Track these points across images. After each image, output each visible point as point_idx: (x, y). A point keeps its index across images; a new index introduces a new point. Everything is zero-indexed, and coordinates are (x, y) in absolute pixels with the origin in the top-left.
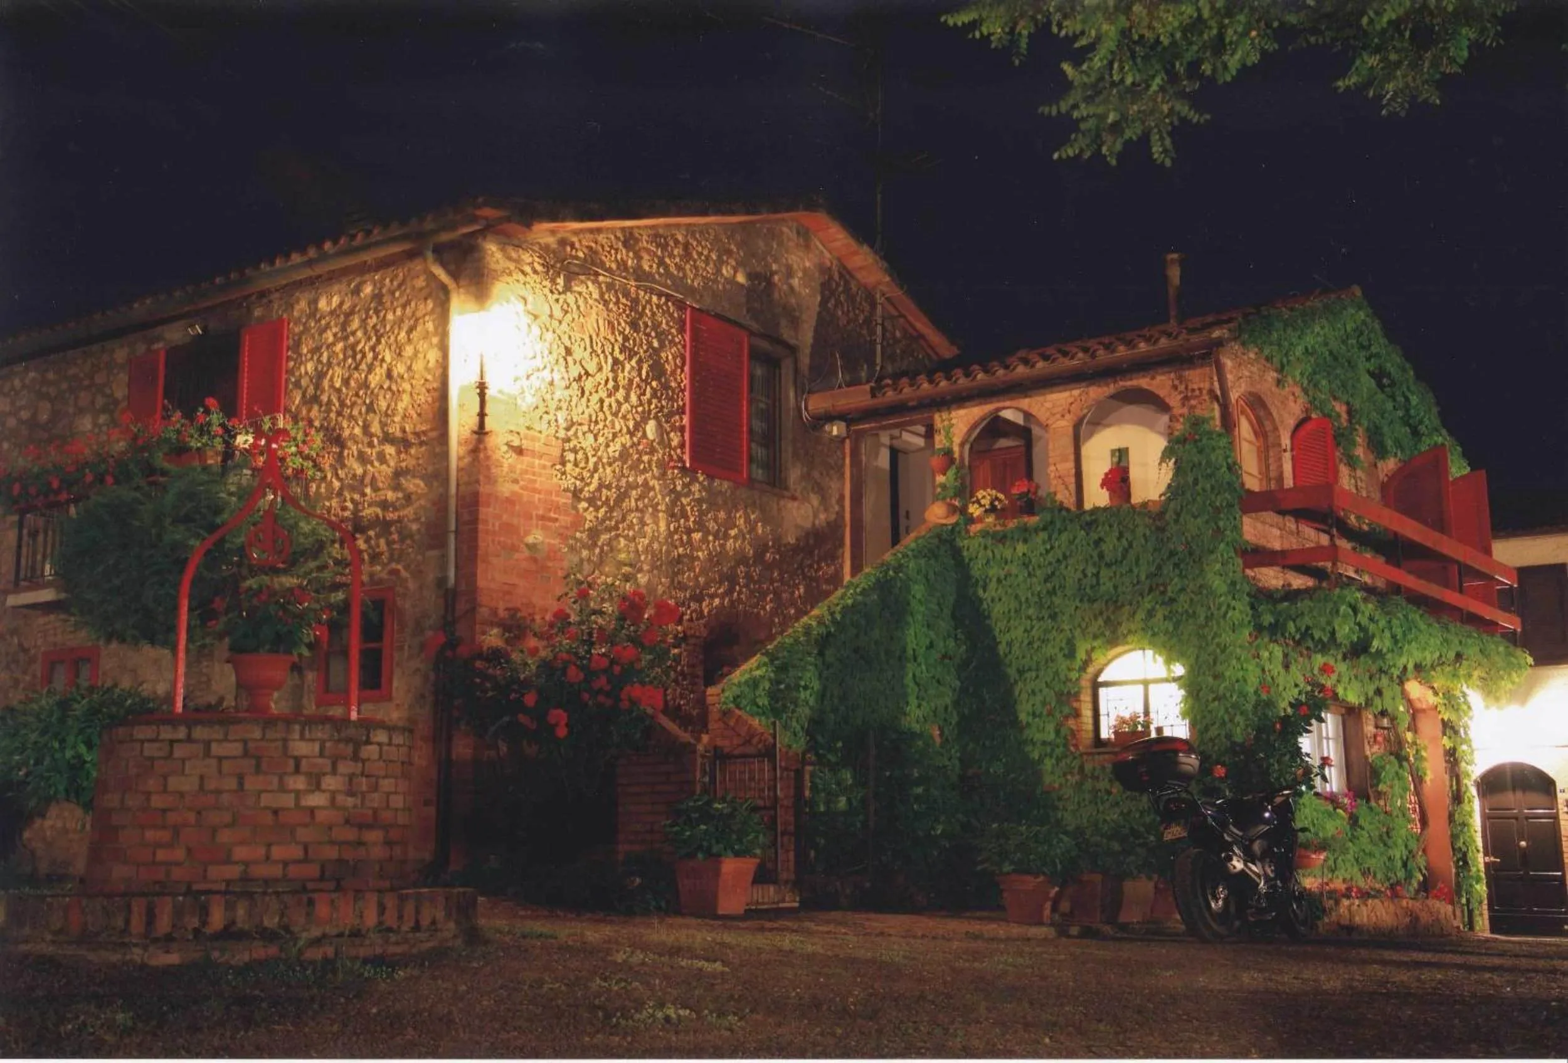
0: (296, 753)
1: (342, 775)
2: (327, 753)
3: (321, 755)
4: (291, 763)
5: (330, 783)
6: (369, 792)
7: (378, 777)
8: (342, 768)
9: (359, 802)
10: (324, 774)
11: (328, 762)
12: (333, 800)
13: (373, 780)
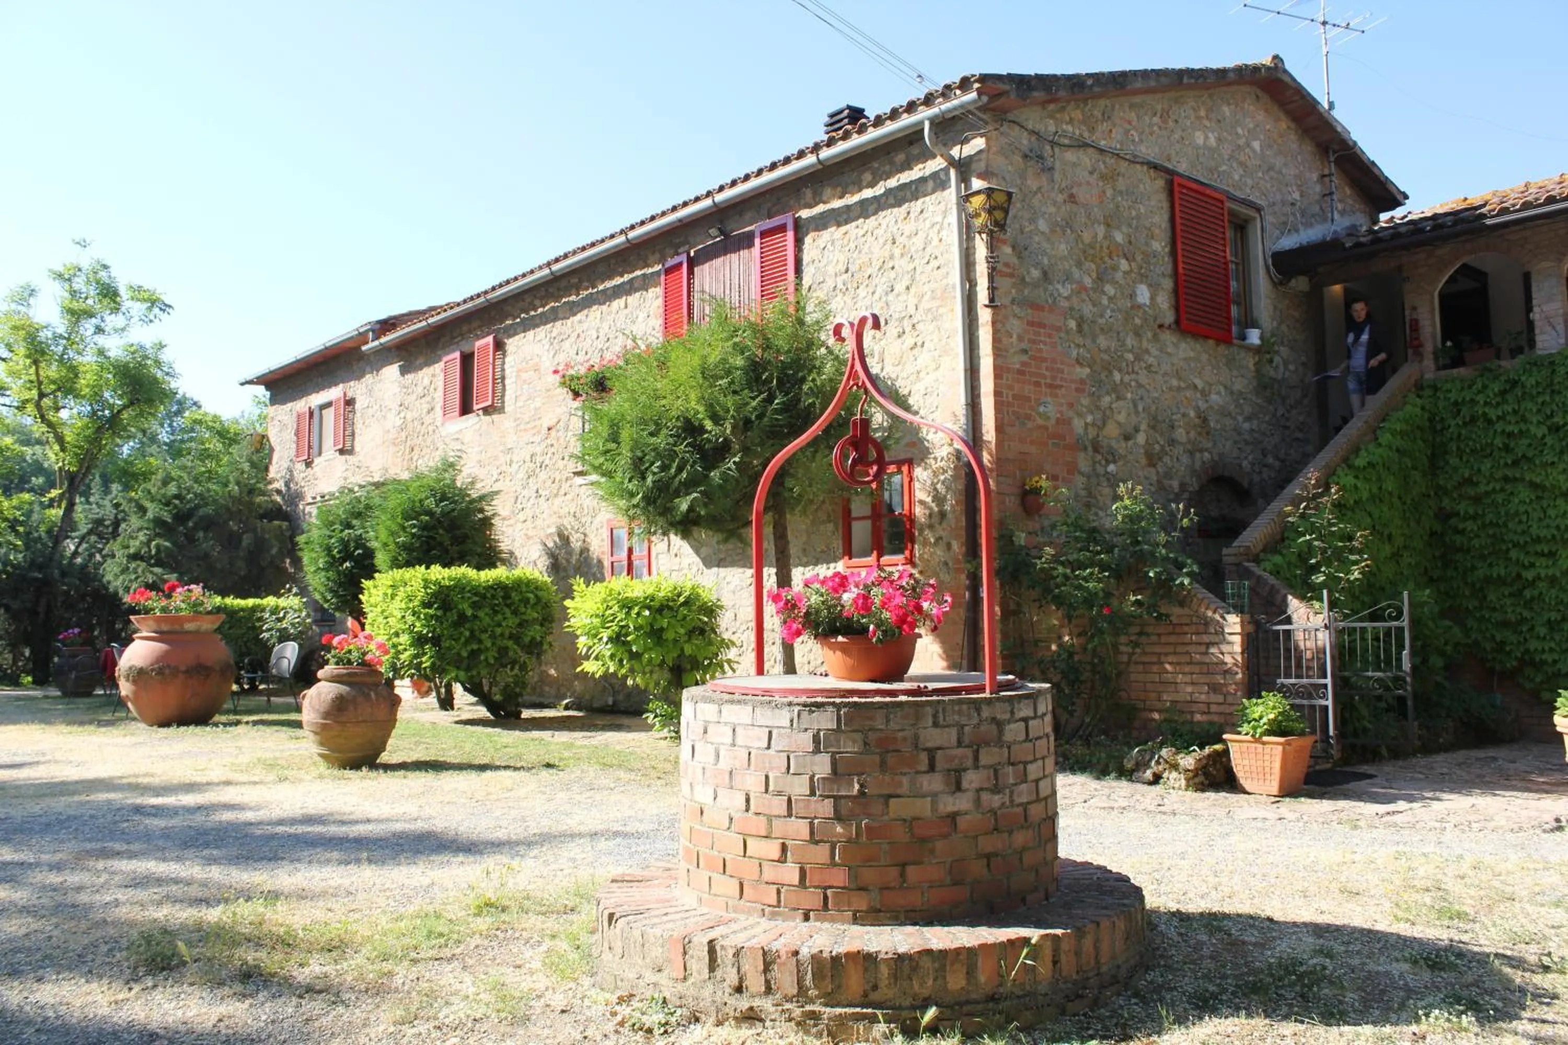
0: (929, 745)
1: (984, 767)
2: (966, 741)
3: (960, 743)
4: (924, 757)
5: (971, 779)
6: (1016, 784)
7: (1025, 763)
8: (985, 758)
9: (1007, 800)
10: (965, 770)
11: (969, 752)
12: (977, 802)
13: (1021, 766)
